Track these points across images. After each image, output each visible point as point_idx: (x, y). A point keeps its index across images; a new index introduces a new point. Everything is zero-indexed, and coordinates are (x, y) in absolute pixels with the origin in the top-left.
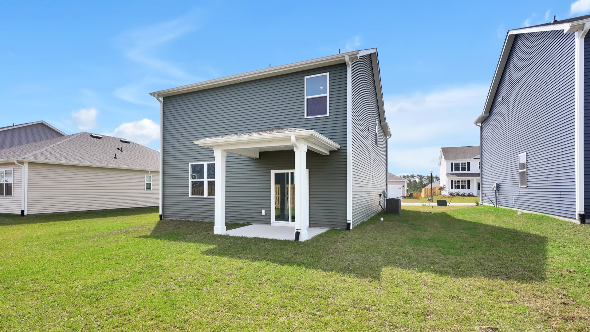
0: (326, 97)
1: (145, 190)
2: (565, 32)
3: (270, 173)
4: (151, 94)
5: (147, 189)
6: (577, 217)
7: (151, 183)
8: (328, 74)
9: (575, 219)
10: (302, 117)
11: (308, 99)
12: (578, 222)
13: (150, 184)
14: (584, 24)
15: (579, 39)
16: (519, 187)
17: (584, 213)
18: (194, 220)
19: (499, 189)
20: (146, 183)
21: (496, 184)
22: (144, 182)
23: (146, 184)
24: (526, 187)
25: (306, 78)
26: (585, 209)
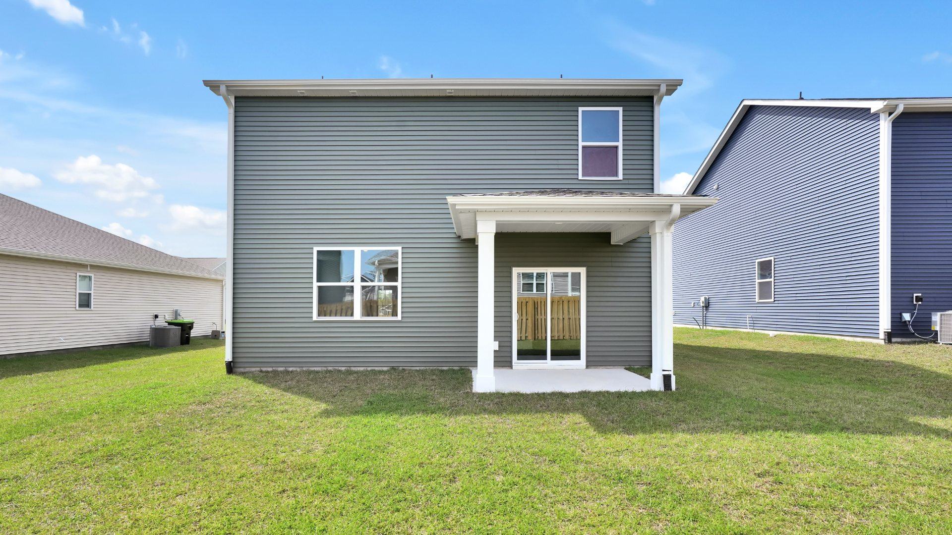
0: (617, 147)
1: (77, 308)
2: (872, 111)
3: (511, 272)
4: (207, 83)
5: (80, 306)
6: (882, 336)
7: (92, 292)
8: (620, 109)
9: (878, 338)
10: (575, 177)
11: (584, 147)
12: (882, 342)
13: (89, 295)
14: (897, 106)
15: (887, 122)
16: (757, 300)
17: (890, 331)
18: (325, 369)
19: (709, 305)
20: (78, 291)
21: (705, 298)
22: (74, 291)
23: (79, 293)
24: (772, 300)
25: (581, 109)
26: (892, 326)
